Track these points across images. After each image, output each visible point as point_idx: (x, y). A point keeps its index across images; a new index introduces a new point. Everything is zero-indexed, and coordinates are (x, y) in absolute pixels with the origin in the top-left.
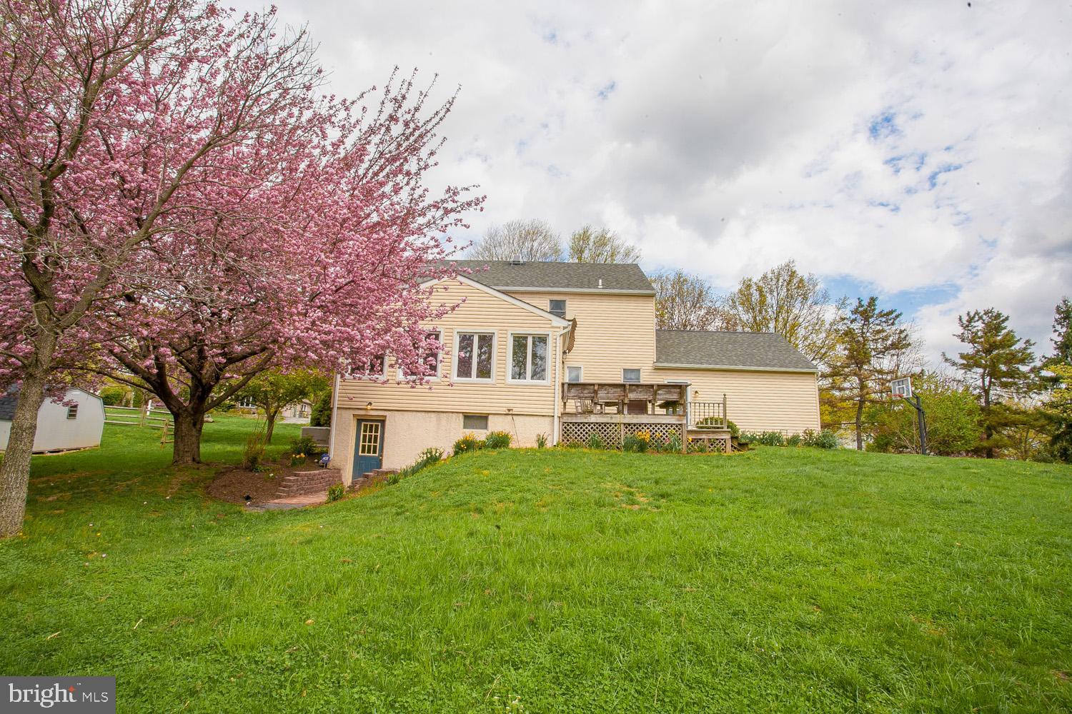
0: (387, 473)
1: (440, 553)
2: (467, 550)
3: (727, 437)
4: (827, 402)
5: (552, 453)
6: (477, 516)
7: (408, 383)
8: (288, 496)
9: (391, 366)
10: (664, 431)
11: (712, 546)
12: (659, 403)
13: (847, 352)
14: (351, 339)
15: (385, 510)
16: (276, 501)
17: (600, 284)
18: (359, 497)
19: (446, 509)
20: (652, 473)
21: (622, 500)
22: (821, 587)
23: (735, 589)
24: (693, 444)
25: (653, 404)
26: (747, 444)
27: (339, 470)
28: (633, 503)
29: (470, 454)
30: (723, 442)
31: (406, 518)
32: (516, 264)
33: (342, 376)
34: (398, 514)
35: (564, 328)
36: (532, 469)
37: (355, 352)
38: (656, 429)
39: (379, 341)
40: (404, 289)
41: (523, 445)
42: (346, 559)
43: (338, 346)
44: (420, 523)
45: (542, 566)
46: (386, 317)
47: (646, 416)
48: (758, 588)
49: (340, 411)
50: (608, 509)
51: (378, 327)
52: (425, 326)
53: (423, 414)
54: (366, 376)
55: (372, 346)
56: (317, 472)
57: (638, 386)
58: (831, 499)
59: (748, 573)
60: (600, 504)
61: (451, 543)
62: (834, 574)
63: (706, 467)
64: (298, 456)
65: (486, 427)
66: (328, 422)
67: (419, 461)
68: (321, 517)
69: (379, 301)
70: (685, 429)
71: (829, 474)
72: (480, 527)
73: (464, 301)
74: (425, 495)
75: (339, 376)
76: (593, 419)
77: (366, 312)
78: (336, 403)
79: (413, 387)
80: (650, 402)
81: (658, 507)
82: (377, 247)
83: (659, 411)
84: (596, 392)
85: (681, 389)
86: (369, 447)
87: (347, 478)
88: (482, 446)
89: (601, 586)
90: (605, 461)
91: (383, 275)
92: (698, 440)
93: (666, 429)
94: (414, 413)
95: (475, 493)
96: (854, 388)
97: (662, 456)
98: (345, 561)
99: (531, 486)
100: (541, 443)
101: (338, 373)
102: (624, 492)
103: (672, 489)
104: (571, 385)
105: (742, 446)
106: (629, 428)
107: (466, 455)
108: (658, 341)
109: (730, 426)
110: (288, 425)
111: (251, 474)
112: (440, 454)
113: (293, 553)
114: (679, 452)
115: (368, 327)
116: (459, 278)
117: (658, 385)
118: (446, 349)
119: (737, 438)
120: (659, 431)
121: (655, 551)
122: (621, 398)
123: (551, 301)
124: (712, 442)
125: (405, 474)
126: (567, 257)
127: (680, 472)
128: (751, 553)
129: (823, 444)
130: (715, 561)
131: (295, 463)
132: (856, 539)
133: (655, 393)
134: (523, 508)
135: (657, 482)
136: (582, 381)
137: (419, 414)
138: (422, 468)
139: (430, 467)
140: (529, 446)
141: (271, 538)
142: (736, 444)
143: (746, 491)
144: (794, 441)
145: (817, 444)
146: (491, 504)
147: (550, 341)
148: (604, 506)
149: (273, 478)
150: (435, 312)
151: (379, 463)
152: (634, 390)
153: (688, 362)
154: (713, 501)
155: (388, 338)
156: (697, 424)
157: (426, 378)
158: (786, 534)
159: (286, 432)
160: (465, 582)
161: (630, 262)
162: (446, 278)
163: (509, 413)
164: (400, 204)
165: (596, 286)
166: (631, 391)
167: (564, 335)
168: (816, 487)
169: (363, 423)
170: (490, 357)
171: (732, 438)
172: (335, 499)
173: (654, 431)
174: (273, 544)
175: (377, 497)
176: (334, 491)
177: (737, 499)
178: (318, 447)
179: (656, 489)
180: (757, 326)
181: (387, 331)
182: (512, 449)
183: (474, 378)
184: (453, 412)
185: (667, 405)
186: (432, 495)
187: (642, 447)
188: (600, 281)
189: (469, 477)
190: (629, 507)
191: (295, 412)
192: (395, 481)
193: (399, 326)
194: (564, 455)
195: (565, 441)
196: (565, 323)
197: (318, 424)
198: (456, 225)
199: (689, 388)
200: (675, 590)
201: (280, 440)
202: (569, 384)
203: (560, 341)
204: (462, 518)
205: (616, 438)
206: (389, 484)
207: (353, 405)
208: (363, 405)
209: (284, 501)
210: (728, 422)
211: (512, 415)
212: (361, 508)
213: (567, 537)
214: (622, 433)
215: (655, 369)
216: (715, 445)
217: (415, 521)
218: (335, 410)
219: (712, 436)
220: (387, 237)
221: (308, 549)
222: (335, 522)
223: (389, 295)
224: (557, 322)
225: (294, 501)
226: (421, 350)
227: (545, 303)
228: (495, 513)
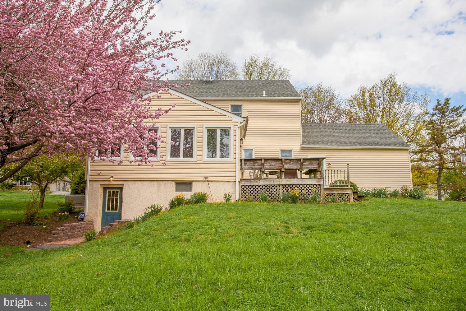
0: (125, 222)
1: (163, 266)
2: (180, 263)
3: (350, 192)
4: (417, 170)
5: (235, 205)
6: (187, 244)
7: (136, 162)
8: (57, 240)
9: (125, 150)
10: (308, 189)
11: (340, 255)
12: (305, 170)
13: (430, 136)
14: (97, 133)
15: (125, 243)
16: (49, 244)
17: (264, 93)
18: (106, 238)
19: (166, 241)
20: (301, 215)
21: (282, 231)
22: (413, 278)
23: (356, 280)
24: (327, 197)
25: (301, 172)
26: (363, 196)
27: (91, 222)
28: (289, 233)
29: (180, 207)
30: (347, 195)
31: (140, 248)
32: (208, 82)
33: (92, 158)
34: (133, 245)
35: (241, 123)
36: (222, 215)
37: (101, 141)
38: (303, 188)
39: (117, 135)
40: (132, 100)
41: (215, 201)
42: (100, 273)
43: (89, 137)
44: (148, 250)
45: (230, 270)
46: (121, 118)
47: (296, 179)
48: (371, 279)
49: (91, 183)
50: (272, 236)
51: (116, 124)
52: (148, 123)
53: (148, 182)
54: (109, 157)
55: (112, 138)
56: (77, 223)
57: (290, 160)
58: (420, 227)
59: (364, 271)
60: (267, 234)
61: (170, 260)
62: (422, 269)
63: (337, 211)
64: (63, 214)
65: (191, 190)
66: (83, 191)
67: (147, 212)
68: (81, 250)
69: (116, 107)
70: (322, 187)
71: (418, 213)
72: (189, 250)
73: (174, 106)
74: (151, 233)
75: (90, 158)
76: (261, 182)
77: (106, 114)
78: (89, 177)
79: (139, 165)
80: (299, 170)
81: (305, 235)
82: (113, 69)
83: (304, 176)
84: (263, 165)
85: (319, 161)
86: (112, 206)
87: (98, 227)
88: (188, 202)
89: (269, 280)
90: (270, 209)
91: (118, 89)
92: (331, 195)
93: (310, 188)
94: (142, 182)
95: (185, 230)
96: (435, 160)
97: (308, 205)
98: (98, 274)
99: (222, 225)
100: (228, 199)
101: (89, 156)
102: (283, 226)
103: (314, 224)
104: (246, 160)
105: (360, 197)
106: (285, 188)
107: (178, 208)
108: (303, 131)
109: (353, 186)
110: (55, 196)
111: (29, 227)
112: (161, 208)
113: (63, 272)
114: (319, 202)
115: (109, 124)
116: (170, 91)
117: (304, 159)
118: (162, 139)
119: (357, 192)
120: (305, 189)
121: (304, 259)
122: (280, 168)
123: (232, 106)
124: (340, 196)
125: (137, 221)
126: (241, 77)
127: (319, 214)
128: (366, 259)
129: (414, 196)
130: (342, 263)
131: (60, 219)
132: (436, 250)
133: (302, 164)
134: (217, 238)
135: (304, 220)
136: (254, 157)
137: (145, 183)
138: (148, 217)
139: (154, 217)
140: (219, 201)
141: (46, 264)
142: (356, 197)
143: (363, 224)
144: (395, 194)
145: (410, 196)
146: (196, 236)
147: (232, 132)
148: (270, 235)
149: (46, 229)
150: (154, 114)
151: (120, 216)
152: (288, 163)
153: (323, 144)
154: (341, 230)
155: (123, 132)
156: (331, 184)
157: (149, 159)
158: (389, 248)
159: (54, 201)
160: (180, 281)
161: (284, 79)
162: (161, 91)
163: (206, 180)
164: (128, 41)
165: (261, 95)
166: (286, 163)
167: (240, 128)
168: (410, 221)
169: (107, 190)
170: (192, 146)
171: (353, 193)
172: (89, 240)
173: (302, 189)
174: (48, 268)
175: (119, 236)
176: (89, 235)
177: (357, 229)
178: (77, 208)
179: (303, 224)
180: (369, 121)
181: (122, 127)
182: (208, 204)
183: (182, 158)
184: (168, 181)
185: (310, 172)
186: (156, 233)
187: (294, 200)
188: (264, 92)
189: (181, 221)
190: (286, 235)
191: (59, 187)
192: (131, 226)
193: (130, 124)
194: (243, 206)
195: (244, 197)
196: (241, 120)
197: (77, 193)
198: (168, 57)
199: (324, 160)
200: (317, 282)
201: (49, 205)
202: (245, 160)
203: (238, 132)
204: (177, 245)
205: (277, 195)
206: (127, 228)
207: (99, 178)
208: (107, 178)
209: (54, 243)
210: (351, 183)
211: (208, 181)
212: (109, 243)
213: (245, 253)
214: (281, 191)
215: (302, 149)
216: (342, 197)
217: (145, 249)
218: (88, 183)
219: (340, 192)
220: (120, 62)
221: (72, 269)
222: (91, 252)
223: (123, 104)
224: (236, 119)
225: (62, 243)
226: (146, 140)
227: (228, 107)
228: (198, 241)
